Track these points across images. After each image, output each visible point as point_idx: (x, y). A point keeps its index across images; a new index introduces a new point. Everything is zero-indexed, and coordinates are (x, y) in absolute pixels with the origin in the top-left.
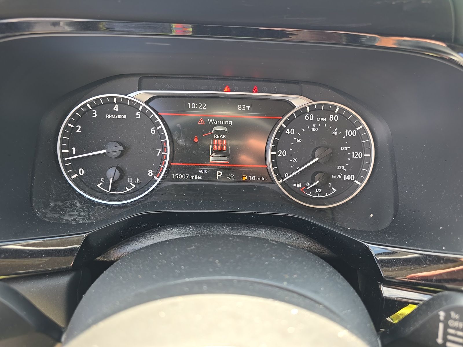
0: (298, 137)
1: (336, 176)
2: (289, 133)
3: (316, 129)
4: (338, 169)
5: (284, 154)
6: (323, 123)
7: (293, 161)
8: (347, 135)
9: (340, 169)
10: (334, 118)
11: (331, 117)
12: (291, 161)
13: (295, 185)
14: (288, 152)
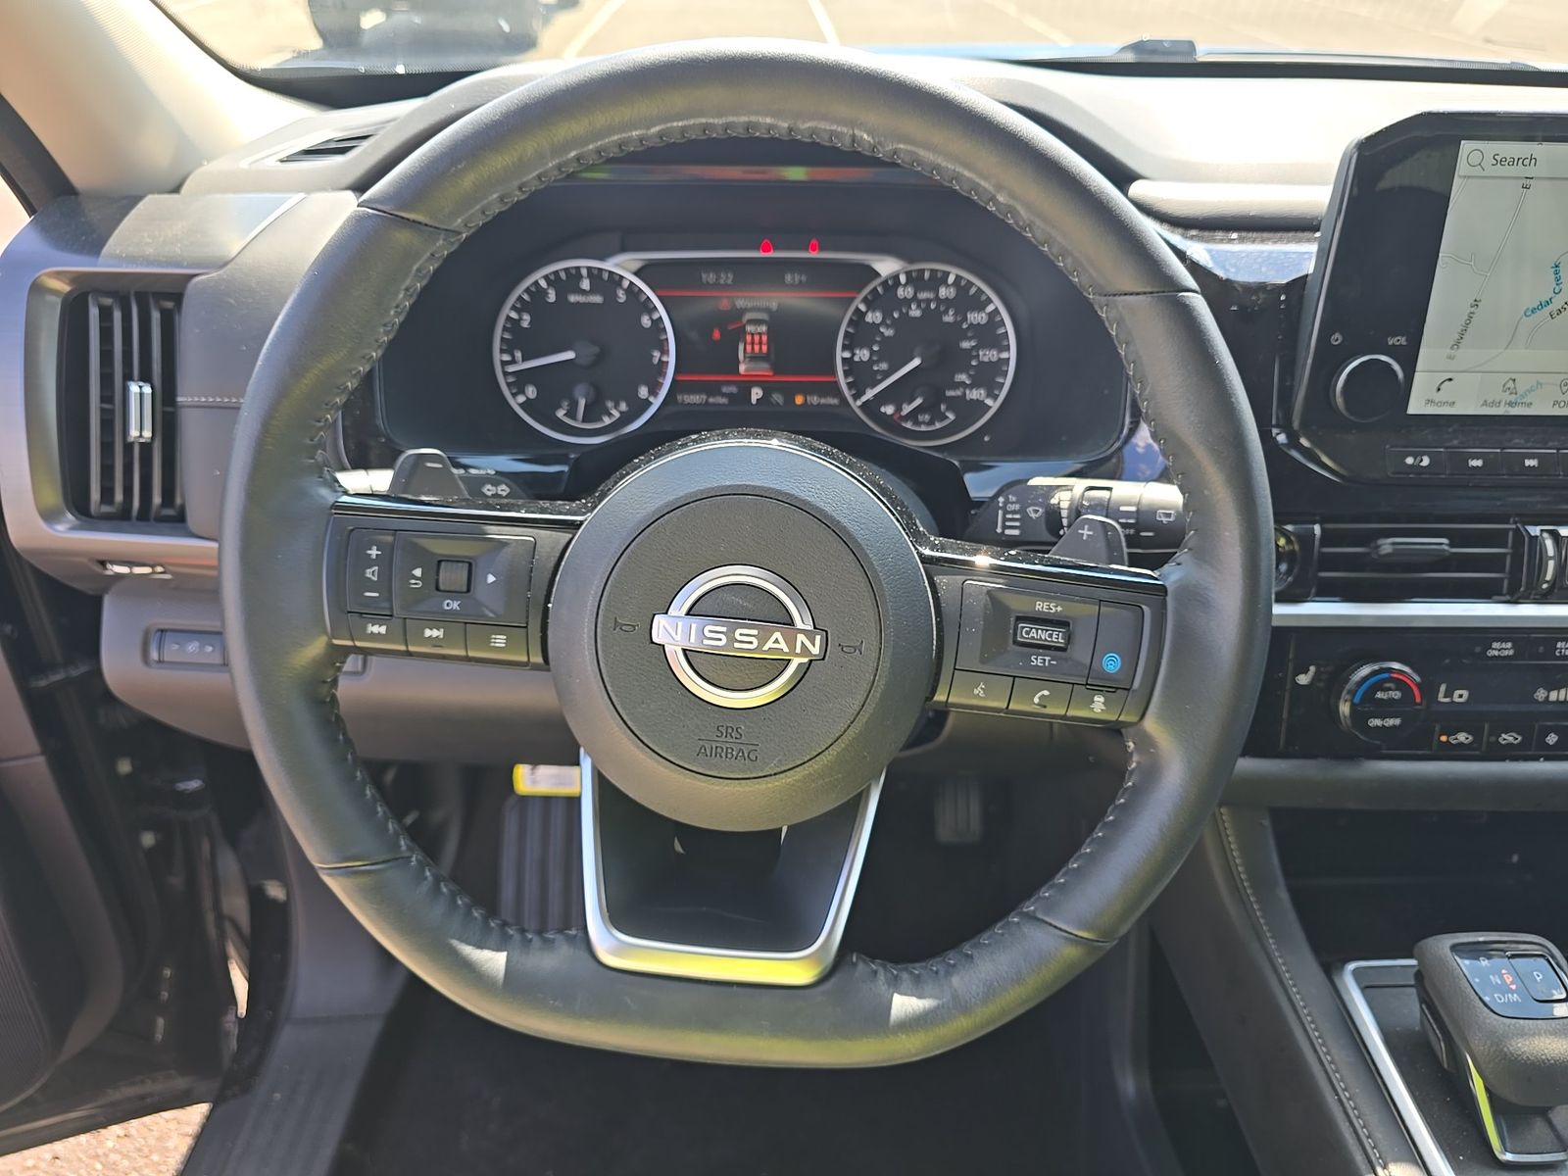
0: (888, 327)
1: (953, 393)
2: (871, 320)
3: (917, 313)
4: (956, 380)
5: (865, 357)
6: (928, 301)
8: (969, 321)
9: (959, 380)
10: (946, 292)
11: (942, 292)
12: (876, 366)
13: (882, 408)
14: (872, 352)
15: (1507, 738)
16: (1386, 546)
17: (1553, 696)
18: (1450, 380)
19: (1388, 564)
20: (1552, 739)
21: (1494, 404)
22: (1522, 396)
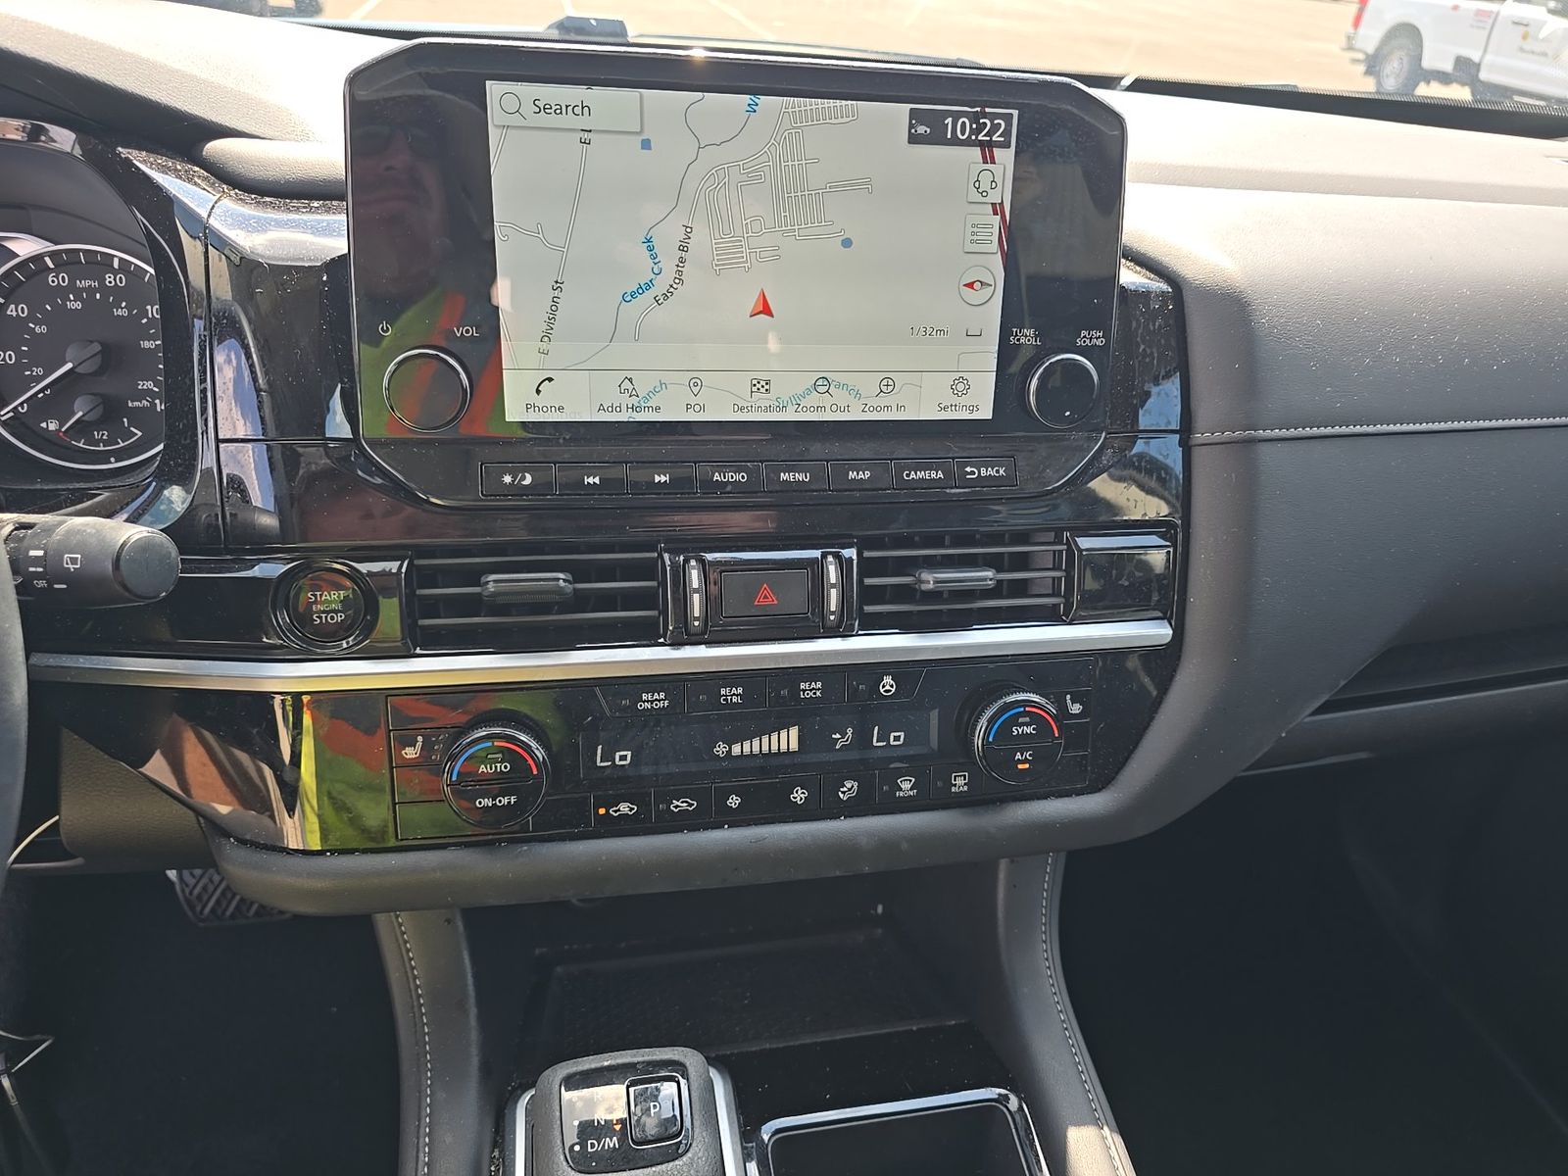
0: (38, 322)
1: (137, 404)
2: (14, 314)
3: (78, 305)
4: (140, 387)
5: (11, 360)
6: (91, 290)
7: (34, 374)
8: (150, 316)
9: (145, 387)
10: (115, 280)
11: (109, 279)
12: (29, 373)
13: (44, 425)
14: (20, 355)
15: (679, 805)
16: (493, 582)
17: (736, 750)
18: (550, 380)
19: (497, 606)
20: (734, 801)
21: (612, 409)
22: (646, 399)
